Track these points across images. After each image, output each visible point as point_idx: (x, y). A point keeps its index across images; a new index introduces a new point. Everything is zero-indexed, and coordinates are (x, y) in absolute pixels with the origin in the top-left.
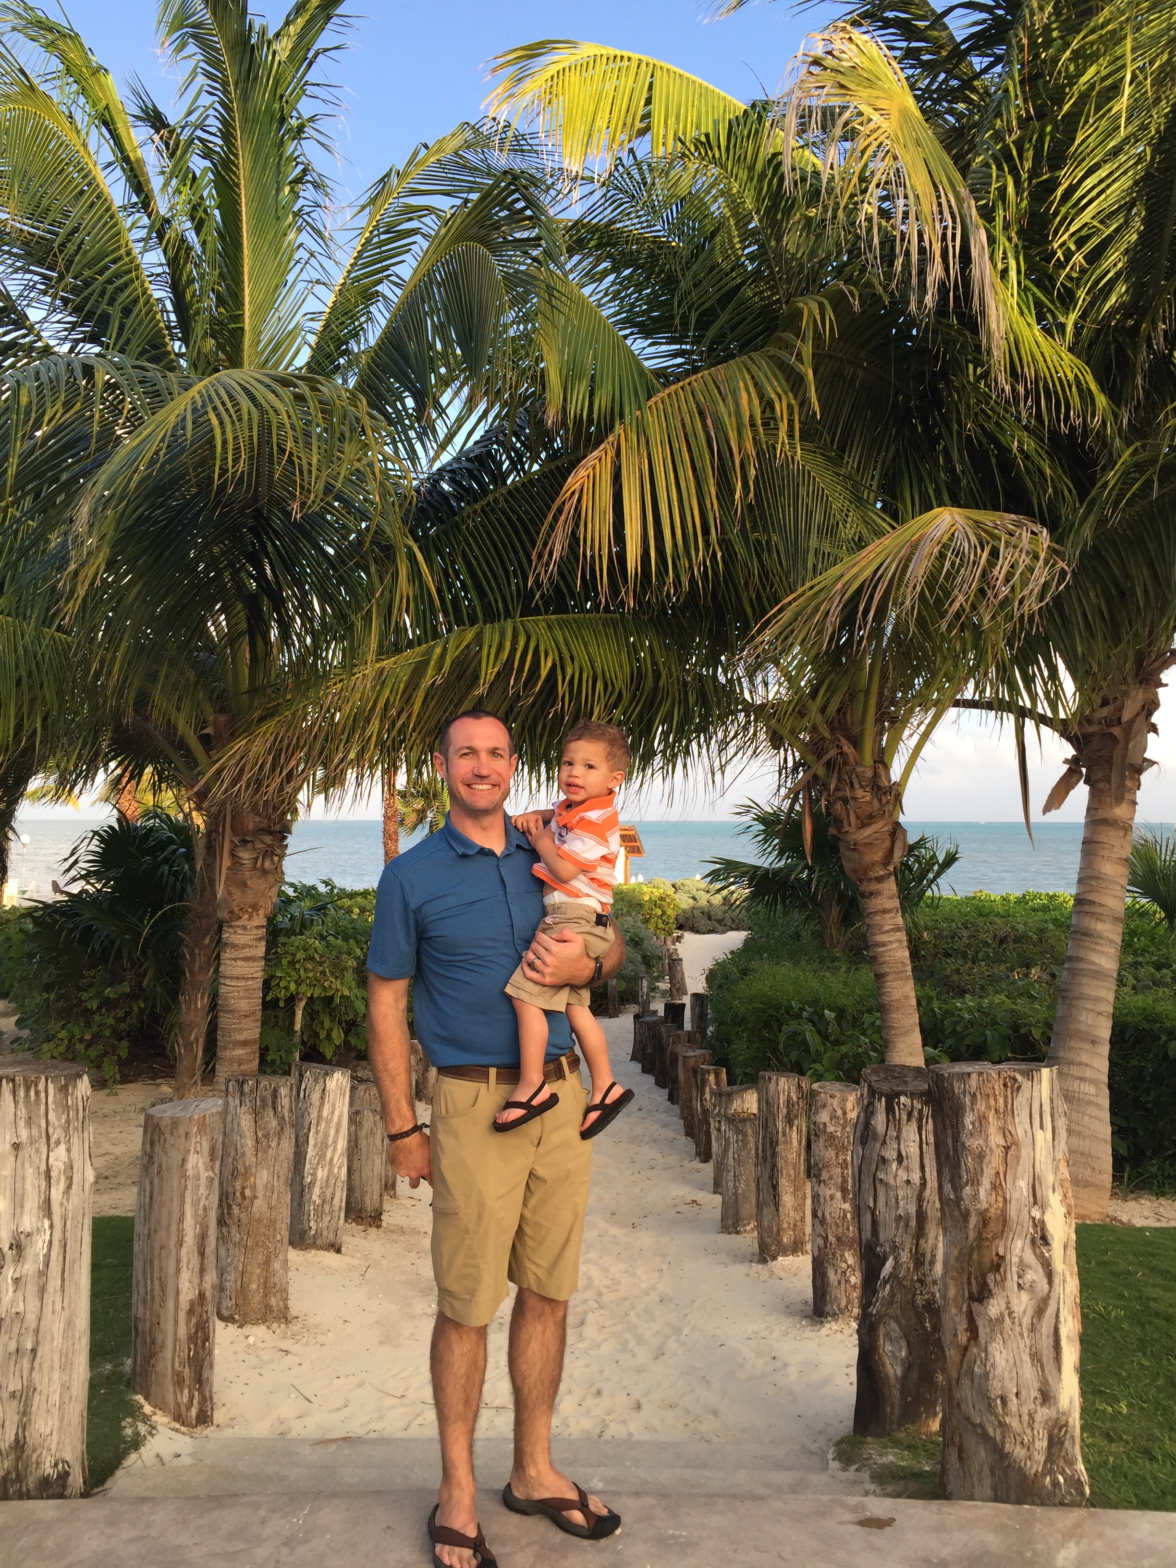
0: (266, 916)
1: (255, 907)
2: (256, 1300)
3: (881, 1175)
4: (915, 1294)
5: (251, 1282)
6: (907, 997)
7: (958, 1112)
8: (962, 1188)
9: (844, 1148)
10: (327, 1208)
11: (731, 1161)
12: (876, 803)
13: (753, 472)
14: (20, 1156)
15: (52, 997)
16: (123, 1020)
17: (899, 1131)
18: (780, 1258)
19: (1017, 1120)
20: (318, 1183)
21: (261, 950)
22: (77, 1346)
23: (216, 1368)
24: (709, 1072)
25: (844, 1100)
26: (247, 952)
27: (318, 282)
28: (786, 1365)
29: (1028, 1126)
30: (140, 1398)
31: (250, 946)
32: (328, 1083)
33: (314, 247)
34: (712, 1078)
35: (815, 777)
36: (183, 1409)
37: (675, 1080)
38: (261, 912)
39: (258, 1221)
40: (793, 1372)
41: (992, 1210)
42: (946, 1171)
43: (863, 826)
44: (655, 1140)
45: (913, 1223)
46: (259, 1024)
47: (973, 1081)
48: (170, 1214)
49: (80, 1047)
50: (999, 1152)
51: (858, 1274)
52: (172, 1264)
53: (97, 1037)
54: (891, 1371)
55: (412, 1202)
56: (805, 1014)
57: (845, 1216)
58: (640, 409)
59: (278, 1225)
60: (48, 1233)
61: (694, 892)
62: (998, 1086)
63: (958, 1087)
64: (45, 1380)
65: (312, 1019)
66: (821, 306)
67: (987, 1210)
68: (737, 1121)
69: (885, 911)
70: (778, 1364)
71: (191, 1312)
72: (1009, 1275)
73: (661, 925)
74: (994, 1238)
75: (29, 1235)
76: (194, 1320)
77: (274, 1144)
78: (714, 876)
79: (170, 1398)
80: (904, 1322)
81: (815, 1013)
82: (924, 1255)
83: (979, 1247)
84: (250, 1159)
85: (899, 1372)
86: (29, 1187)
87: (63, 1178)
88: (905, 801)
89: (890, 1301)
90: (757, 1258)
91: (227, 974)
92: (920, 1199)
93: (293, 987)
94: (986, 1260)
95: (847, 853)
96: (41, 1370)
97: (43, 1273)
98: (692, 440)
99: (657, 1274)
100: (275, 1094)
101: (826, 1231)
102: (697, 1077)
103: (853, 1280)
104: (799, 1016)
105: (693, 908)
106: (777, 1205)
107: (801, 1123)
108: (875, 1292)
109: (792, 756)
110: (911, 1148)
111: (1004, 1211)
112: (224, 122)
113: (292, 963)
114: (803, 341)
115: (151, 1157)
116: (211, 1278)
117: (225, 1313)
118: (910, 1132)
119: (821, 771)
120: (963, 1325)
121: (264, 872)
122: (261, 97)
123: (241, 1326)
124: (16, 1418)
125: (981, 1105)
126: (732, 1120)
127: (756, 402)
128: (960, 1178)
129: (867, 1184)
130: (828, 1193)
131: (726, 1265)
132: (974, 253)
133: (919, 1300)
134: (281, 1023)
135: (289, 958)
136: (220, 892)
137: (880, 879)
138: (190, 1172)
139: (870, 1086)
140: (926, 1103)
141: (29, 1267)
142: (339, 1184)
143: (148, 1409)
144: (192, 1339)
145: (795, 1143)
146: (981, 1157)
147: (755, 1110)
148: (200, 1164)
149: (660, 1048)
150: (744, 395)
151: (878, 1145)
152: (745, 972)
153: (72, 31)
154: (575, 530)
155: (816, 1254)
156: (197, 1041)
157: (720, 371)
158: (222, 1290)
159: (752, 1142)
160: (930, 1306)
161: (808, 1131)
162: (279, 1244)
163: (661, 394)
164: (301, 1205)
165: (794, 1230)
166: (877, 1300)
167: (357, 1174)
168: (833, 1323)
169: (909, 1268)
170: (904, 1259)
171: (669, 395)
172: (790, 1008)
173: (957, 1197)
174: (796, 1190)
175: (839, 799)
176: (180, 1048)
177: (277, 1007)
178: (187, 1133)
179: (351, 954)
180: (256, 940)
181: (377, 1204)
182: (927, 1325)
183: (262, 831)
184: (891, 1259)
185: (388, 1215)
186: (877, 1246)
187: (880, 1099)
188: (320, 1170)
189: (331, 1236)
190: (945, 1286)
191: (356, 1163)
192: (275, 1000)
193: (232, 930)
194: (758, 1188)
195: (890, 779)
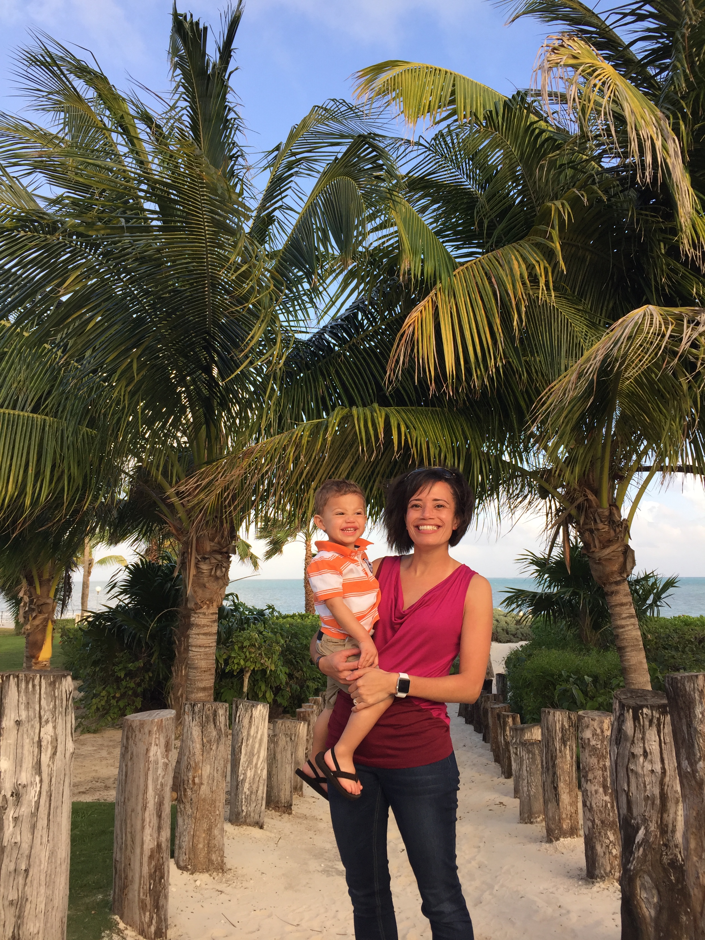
0: (218, 607)
1: (211, 601)
2: (202, 855)
3: (632, 767)
4: (662, 855)
5: (199, 842)
6: (641, 663)
7: (690, 705)
8: (696, 763)
9: (603, 757)
10: (253, 797)
11: (525, 773)
12: (612, 533)
13: (524, 309)
14: (20, 730)
15: (97, 669)
16: (139, 684)
17: (644, 734)
18: (562, 839)
20: (247, 780)
21: (215, 628)
22: (58, 869)
23: (171, 900)
24: (508, 716)
25: (602, 722)
26: (206, 630)
28: (568, 912)
30: (117, 918)
31: (208, 626)
32: (254, 712)
34: (510, 720)
35: (569, 515)
36: (145, 926)
37: (487, 727)
38: (215, 604)
39: (204, 800)
40: (574, 917)
42: (683, 751)
43: (604, 547)
44: (474, 765)
45: (658, 802)
46: (213, 677)
47: (701, 682)
48: (138, 787)
49: (113, 702)
51: (618, 847)
52: (139, 822)
54: (647, 914)
55: (314, 800)
56: (571, 679)
57: (606, 805)
58: (450, 276)
59: (217, 804)
60: (39, 785)
63: (688, 686)
64: (35, 893)
65: (254, 685)
66: (563, 204)
68: (527, 745)
69: (622, 605)
70: (563, 911)
71: (151, 857)
75: (24, 786)
76: (153, 863)
77: (214, 748)
78: (509, 601)
79: (137, 917)
80: (654, 875)
81: (578, 679)
82: (667, 826)
84: (198, 757)
85: (653, 913)
86: (26, 752)
87: (50, 747)
88: (632, 531)
89: (643, 860)
90: (546, 839)
91: (193, 644)
92: (662, 784)
93: (242, 662)
95: (595, 566)
96: (32, 885)
97: (34, 814)
99: (476, 850)
100: (215, 714)
101: (593, 816)
102: (500, 718)
103: (614, 852)
104: (567, 681)
106: (558, 801)
107: (572, 743)
108: (632, 853)
109: (555, 504)
110: (653, 746)
112: (192, 118)
113: (241, 648)
114: (553, 227)
115: (126, 748)
116: (166, 834)
117: (182, 864)
118: (652, 735)
119: (574, 512)
121: (217, 578)
123: (192, 874)
124: (13, 920)
126: (524, 744)
127: (524, 266)
128: (695, 755)
129: (622, 774)
130: (593, 788)
131: (524, 844)
133: (665, 859)
134: (235, 687)
135: (240, 645)
136: (189, 590)
137: (618, 583)
138: (152, 759)
139: (620, 702)
140: (662, 713)
141: (25, 810)
142: (261, 781)
143: (122, 925)
144: (152, 876)
145: (568, 758)
147: (540, 738)
148: (159, 753)
150: (515, 263)
151: (628, 745)
152: (530, 655)
153: (102, 74)
154: (412, 350)
155: (587, 833)
156: (182, 696)
157: (499, 252)
158: (180, 848)
159: (538, 758)
160: (673, 863)
161: (577, 747)
162: (218, 817)
163: (461, 268)
164: (236, 795)
165: (571, 820)
166: (634, 859)
167: (275, 777)
168: (601, 883)
169: (656, 835)
170: (652, 829)
171: (467, 268)
172: (561, 675)
173: (693, 770)
174: (571, 791)
175: (587, 530)
176: (171, 700)
177: (233, 676)
178: (150, 732)
179: (278, 643)
180: (211, 622)
181: (288, 798)
182: (673, 878)
183: (215, 552)
184: (643, 828)
185: (296, 807)
186: (632, 818)
187: (628, 711)
188: (249, 771)
189: (257, 817)
190: (687, 848)
191: (274, 769)
192: (231, 672)
193: (196, 616)
194: (544, 790)
195: (621, 517)
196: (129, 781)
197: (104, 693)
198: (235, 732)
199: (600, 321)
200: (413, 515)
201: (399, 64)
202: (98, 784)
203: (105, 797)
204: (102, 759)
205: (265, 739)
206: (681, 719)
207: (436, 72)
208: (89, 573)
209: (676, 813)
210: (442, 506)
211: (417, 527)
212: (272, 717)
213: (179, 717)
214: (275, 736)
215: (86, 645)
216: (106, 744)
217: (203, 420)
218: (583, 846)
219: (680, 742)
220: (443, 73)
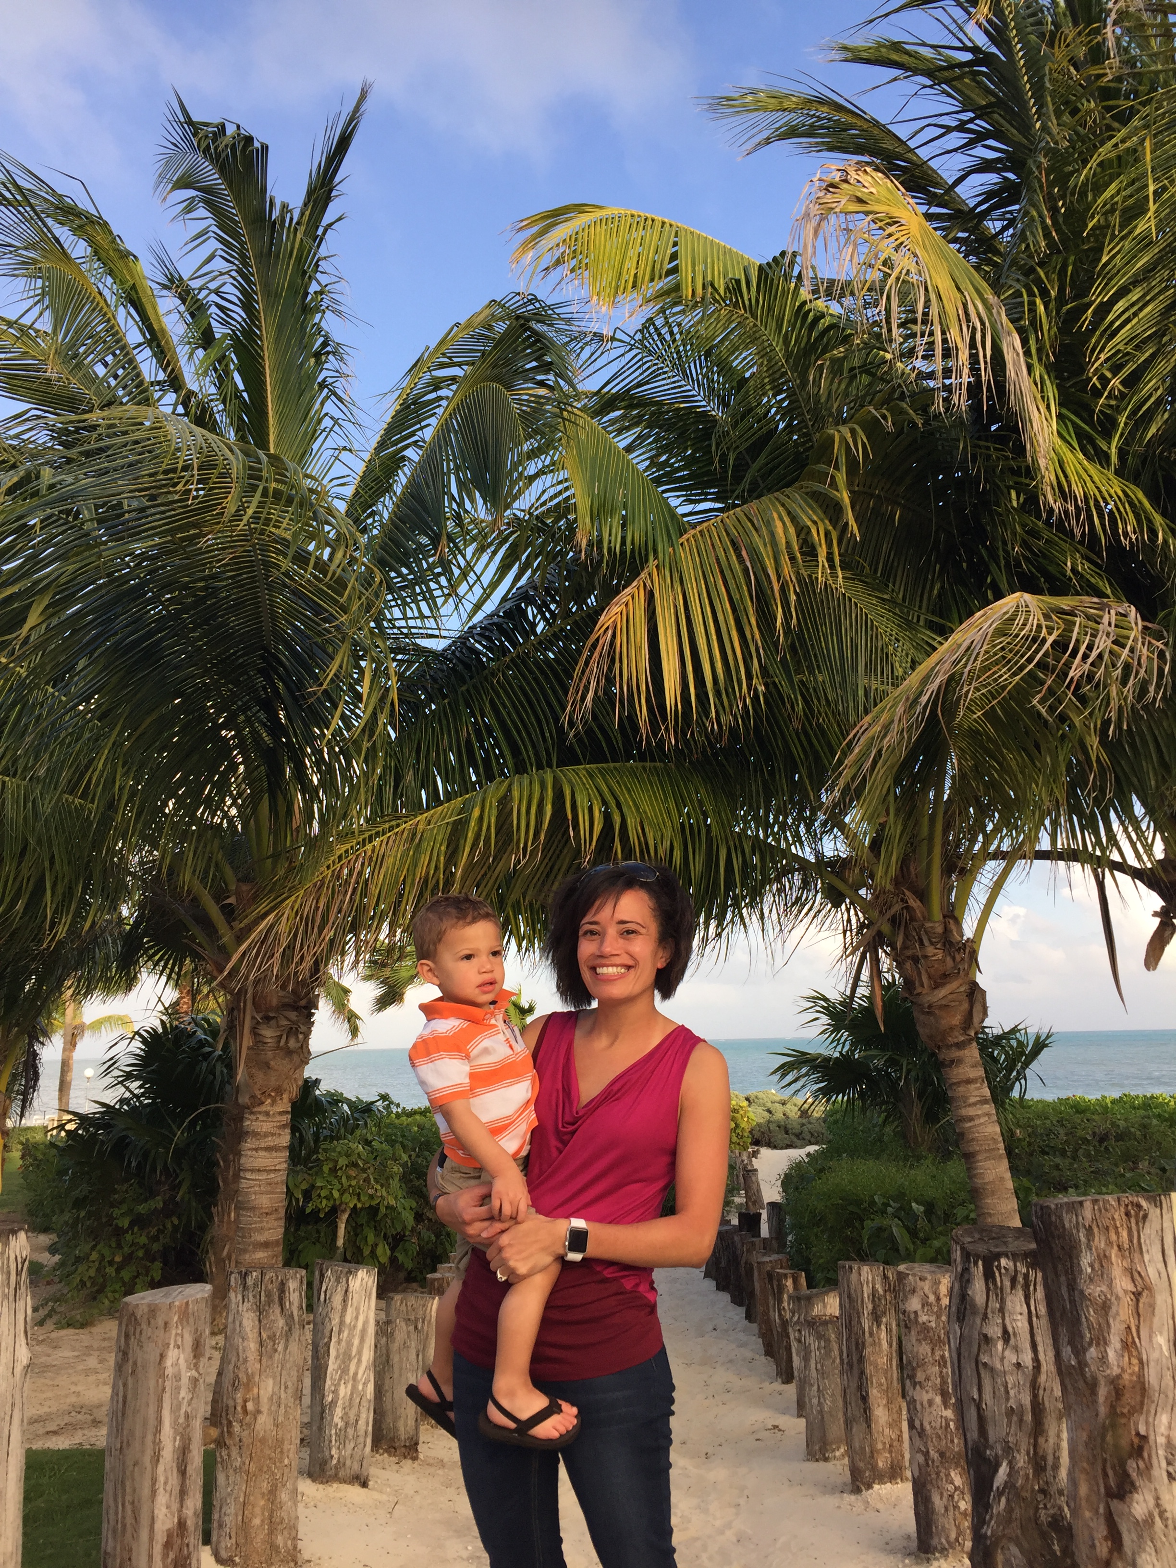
0: (290, 1100)
1: (279, 1091)
2: (259, 1539)
3: (985, 1359)
4: (1037, 1509)
5: (254, 1515)
7: (1071, 1252)
8: (1085, 1350)
9: (940, 1343)
10: (350, 1431)
11: (814, 1373)
12: (949, 961)
13: (793, 597)
15: (83, 1214)
16: (155, 1239)
17: (1003, 1302)
18: (876, 1487)
19: (1146, 1257)
20: (340, 1403)
21: (285, 1138)
24: (786, 1276)
25: (937, 1283)
26: (270, 1142)
27: (345, 448)
29: (1161, 1266)
31: (273, 1135)
32: (351, 1284)
33: (337, 414)
34: (789, 1283)
35: (879, 934)
37: (752, 1294)
38: (285, 1096)
39: (263, 1441)
41: (1126, 1376)
42: (1063, 1331)
43: (937, 986)
44: (731, 1361)
45: (1028, 1417)
46: (282, 1223)
47: (1088, 1212)
48: (145, 1422)
49: (111, 1271)
50: (1127, 1300)
51: (968, 1497)
52: (147, 1484)
53: (128, 1259)
56: (889, 1209)
57: (948, 1425)
58: (673, 546)
59: (286, 1446)
61: (769, 1105)
62: (1119, 1215)
63: (1068, 1220)
65: (356, 1235)
66: (853, 432)
67: (1119, 1377)
68: (815, 1324)
69: (969, 1081)
71: (168, 1545)
72: (1155, 1461)
73: (735, 1139)
74: (1131, 1413)
76: (172, 1555)
77: (280, 1348)
78: (784, 1070)
80: (1026, 1545)
81: (901, 1208)
82: (1044, 1458)
83: (1113, 1425)
84: (253, 1366)
88: (981, 959)
89: (1007, 1519)
90: (850, 1487)
91: (248, 1166)
92: (1034, 1386)
93: (336, 1194)
94: (1124, 1443)
95: (922, 1017)
98: (727, 573)
99: (733, 1510)
100: (282, 1288)
101: (926, 1444)
102: (773, 1280)
103: (962, 1505)
104: (884, 1212)
105: (769, 1122)
106: (868, 1421)
107: (890, 1320)
108: (988, 1507)
109: (857, 916)
110: (1019, 1323)
111: (1141, 1376)
112: (243, 291)
113: (334, 1170)
114: (837, 468)
115: (125, 1353)
116: (194, 1503)
117: (224, 1554)
118: (1016, 1303)
119: (886, 928)
120: (1101, 1531)
121: (289, 1052)
122: (284, 274)
125: (1099, 1242)
126: (813, 1324)
127: (792, 530)
128: (1082, 1337)
129: (969, 1370)
130: (925, 1397)
131: (813, 1497)
132: (1009, 357)
133: (1043, 1516)
134: (323, 1240)
135: (331, 1165)
136: (241, 1074)
137: (960, 1046)
138: (169, 1371)
139: (963, 1249)
140: (1033, 1266)
142: (365, 1403)
145: (885, 1345)
146: (1105, 1307)
147: (837, 1313)
148: (182, 1361)
149: (735, 1260)
150: (779, 524)
151: (978, 1321)
152: (822, 1170)
153: (101, 218)
154: (611, 668)
155: (916, 1474)
156: (229, 1257)
157: (753, 507)
158: (221, 1526)
159: (835, 1347)
160: (1057, 1524)
161: (898, 1325)
162: (287, 1470)
163: (692, 532)
164: (321, 1429)
165: (891, 1452)
166: (991, 1518)
167: (389, 1394)
168: (942, 1561)
169: (1027, 1475)
170: (1021, 1464)
171: (701, 532)
172: (873, 1203)
173: (1079, 1363)
174: (889, 1402)
175: (908, 957)
176: (211, 1266)
177: (318, 1220)
178: (166, 1324)
179: (395, 1159)
180: (280, 1127)
181: (412, 1432)
182: (1056, 1548)
183: (286, 1006)
184: (1004, 1464)
185: (426, 1446)
186: (986, 1448)
187: (976, 1264)
188: (342, 1387)
189: (356, 1466)
190: (1073, 1496)
191: (387, 1381)
192: (316, 1212)
193: (253, 1117)
194: (845, 1402)
195: (962, 935)
196: (129, 1412)
197: (94, 1256)
198: (319, 1319)
199: (919, 617)
200: (586, 948)
201: (587, 209)
202: (79, 1417)
203: (93, 1441)
204: (87, 1372)
205: (371, 1329)
206: (1057, 1275)
207: (648, 223)
208: (73, 1045)
209: (1058, 1436)
210: (633, 932)
211: (593, 969)
212: (383, 1292)
213: (220, 1296)
214: (388, 1322)
215: (61, 1173)
216: (96, 1345)
217: (265, 785)
218: (911, 1497)
219: (1058, 1315)
220: (658, 225)
